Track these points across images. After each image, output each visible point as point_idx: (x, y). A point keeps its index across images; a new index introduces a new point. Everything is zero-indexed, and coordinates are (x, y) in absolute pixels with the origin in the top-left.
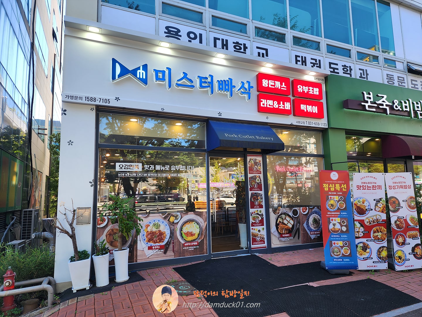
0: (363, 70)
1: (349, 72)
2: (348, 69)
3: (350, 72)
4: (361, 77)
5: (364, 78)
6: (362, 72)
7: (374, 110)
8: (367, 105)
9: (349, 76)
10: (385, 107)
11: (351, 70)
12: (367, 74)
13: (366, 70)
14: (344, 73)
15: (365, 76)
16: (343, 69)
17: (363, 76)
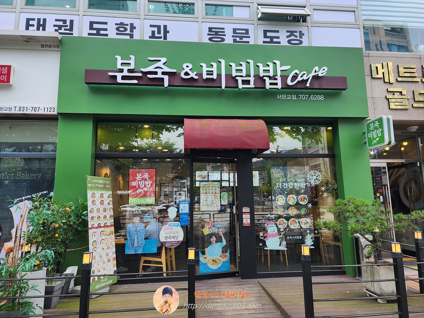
0: (159, 27)
1: (128, 32)
2: (128, 27)
3: (132, 31)
4: (153, 36)
5: (161, 38)
6: (155, 29)
7: (135, 82)
8: (119, 75)
9: (128, 37)
10: (159, 75)
11: (133, 27)
12: (166, 32)
13: (165, 27)
14: (117, 34)
15: (162, 35)
16: (117, 29)
17: (156, 35)
